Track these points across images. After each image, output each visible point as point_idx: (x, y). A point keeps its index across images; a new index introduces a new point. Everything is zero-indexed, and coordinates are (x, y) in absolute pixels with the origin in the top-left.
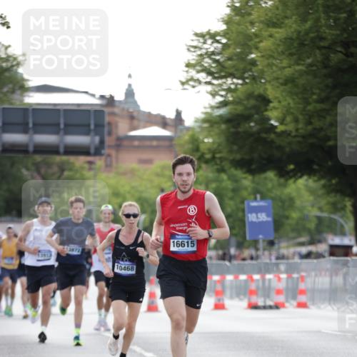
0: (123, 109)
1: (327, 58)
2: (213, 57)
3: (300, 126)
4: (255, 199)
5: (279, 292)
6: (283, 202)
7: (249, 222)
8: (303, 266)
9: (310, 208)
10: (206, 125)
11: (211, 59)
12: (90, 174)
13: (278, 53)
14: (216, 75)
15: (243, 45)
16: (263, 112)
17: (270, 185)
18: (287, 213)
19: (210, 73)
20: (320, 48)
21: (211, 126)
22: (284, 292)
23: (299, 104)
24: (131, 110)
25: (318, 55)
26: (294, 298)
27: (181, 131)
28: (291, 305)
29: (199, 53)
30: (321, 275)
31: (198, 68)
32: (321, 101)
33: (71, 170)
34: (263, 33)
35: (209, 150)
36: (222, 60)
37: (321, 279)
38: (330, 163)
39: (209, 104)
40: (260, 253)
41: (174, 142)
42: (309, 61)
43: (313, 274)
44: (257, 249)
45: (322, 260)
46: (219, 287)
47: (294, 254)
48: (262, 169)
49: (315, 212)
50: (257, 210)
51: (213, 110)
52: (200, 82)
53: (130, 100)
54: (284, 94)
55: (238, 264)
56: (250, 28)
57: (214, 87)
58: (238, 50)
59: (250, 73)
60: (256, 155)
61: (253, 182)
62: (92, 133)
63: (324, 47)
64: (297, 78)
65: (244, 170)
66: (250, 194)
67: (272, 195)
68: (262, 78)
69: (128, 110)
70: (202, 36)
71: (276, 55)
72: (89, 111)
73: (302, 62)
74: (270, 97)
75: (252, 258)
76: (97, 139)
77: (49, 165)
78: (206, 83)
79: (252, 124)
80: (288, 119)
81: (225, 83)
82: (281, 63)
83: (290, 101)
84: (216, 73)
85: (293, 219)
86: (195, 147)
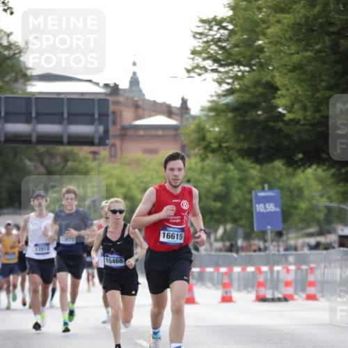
0: (128, 98)
1: (337, 44)
2: (219, 44)
3: (308, 113)
4: (263, 189)
5: (287, 284)
6: (291, 192)
7: (257, 213)
8: (312, 258)
9: (318, 198)
10: (212, 114)
11: (217, 46)
12: (94, 164)
13: (286, 39)
14: (223, 62)
15: (250, 31)
16: (270, 100)
17: (278, 175)
18: (295, 203)
19: (216, 60)
20: (329, 34)
21: (218, 115)
22: (293, 285)
23: (308, 91)
24: (136, 99)
25: (327, 41)
26: (303, 290)
27: (187, 119)
28: (300, 296)
29: (205, 39)
30: (330, 266)
31: (204, 55)
32: (330, 88)
33: (74, 160)
34: (270, 18)
35: (216, 139)
36: (228, 47)
37: (330, 271)
39: (216, 92)
40: (267, 244)
41: (180, 131)
42: (318, 47)
43: (323, 265)
44: (265, 241)
45: (331, 251)
46: (226, 280)
47: (303, 246)
48: (270, 158)
49: (324, 202)
50: (265, 200)
51: (219, 98)
52: (206, 70)
53: (135, 88)
54: (292, 81)
55: (245, 255)
56: (257, 13)
57: (220, 74)
58: (245, 37)
59: (258, 60)
60: (263, 144)
61: (261, 171)
62: (96, 123)
63: (333, 33)
64: (306, 65)
65: (252, 160)
67: (281, 184)
68: (269, 65)
69: (132, 98)
70: (208, 22)
71: (283, 41)
72: (93, 100)
73: (311, 49)
74: (278, 85)
75: (260, 250)
76: (101, 129)
77: (52, 155)
78: (212, 70)
79: (260, 113)
80: (297, 106)
81: (232, 70)
82: (289, 50)
83: (298, 89)
84: (223, 60)
85: (301, 209)
86: (201, 136)
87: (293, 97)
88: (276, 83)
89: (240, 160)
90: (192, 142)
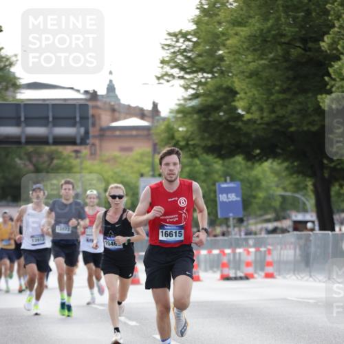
0: (105, 103)
1: (288, 53)
2: (185, 54)
3: (265, 114)
4: (226, 181)
5: (248, 264)
6: (250, 183)
7: (220, 202)
8: (270, 241)
9: (274, 188)
10: (179, 115)
11: (183, 56)
12: (75, 162)
13: (244, 49)
14: (188, 70)
15: (212, 43)
16: (230, 103)
17: (238, 168)
18: (254, 193)
19: (182, 69)
20: (281, 44)
21: (185, 116)
22: (253, 265)
23: (264, 94)
24: (112, 103)
25: (279, 51)
26: (262, 269)
28: (260, 275)
29: (172, 50)
30: (286, 248)
31: (172, 64)
32: (283, 91)
33: (59, 158)
34: (229, 31)
35: (184, 138)
36: (193, 57)
37: (285, 252)
38: (292, 148)
39: (183, 96)
40: (230, 229)
41: (152, 132)
42: (271, 56)
43: (279, 247)
44: (228, 226)
45: (286, 234)
47: (261, 230)
48: (231, 154)
49: (280, 192)
50: (227, 191)
51: (186, 102)
52: (173, 77)
53: (111, 94)
54: (250, 86)
55: (211, 240)
56: (217, 27)
57: (186, 81)
58: (207, 47)
59: (219, 68)
60: (225, 142)
61: (223, 165)
62: (78, 125)
63: (285, 43)
64: (261, 71)
65: (215, 155)
66: (220, 177)
67: (241, 177)
68: (230, 72)
69: (110, 103)
70: (175, 35)
71: (241, 51)
72: (74, 105)
73: (265, 57)
74: (238, 89)
75: (223, 234)
76: (82, 130)
77: (39, 154)
78: (179, 77)
79: (222, 114)
80: (254, 108)
81: (196, 77)
82: (246, 58)
83: (255, 92)
84: (188, 68)
85: (260, 198)
86: (171, 136)
87: (251, 100)
88: (235, 88)
89: (205, 156)
90: (162, 141)
